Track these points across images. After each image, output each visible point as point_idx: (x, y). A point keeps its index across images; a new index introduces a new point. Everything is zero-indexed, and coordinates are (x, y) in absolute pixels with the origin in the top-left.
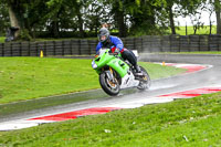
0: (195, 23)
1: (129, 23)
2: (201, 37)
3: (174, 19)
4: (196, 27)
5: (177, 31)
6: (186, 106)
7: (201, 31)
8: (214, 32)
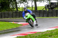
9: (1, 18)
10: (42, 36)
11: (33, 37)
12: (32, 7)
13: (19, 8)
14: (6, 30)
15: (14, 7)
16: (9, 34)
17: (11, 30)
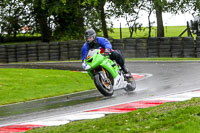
0: (132, 24)
1: (53, 26)
2: (138, 40)
3: (107, 20)
4: (132, 29)
5: (110, 34)
6: (120, 122)
7: (138, 34)
8: (154, 34)
9: (59, 59)
10: (179, 114)
11: (153, 116)
12: (150, 27)
13: (112, 31)
14: (73, 96)
15: (98, 27)
16: (82, 106)
17: (87, 96)
